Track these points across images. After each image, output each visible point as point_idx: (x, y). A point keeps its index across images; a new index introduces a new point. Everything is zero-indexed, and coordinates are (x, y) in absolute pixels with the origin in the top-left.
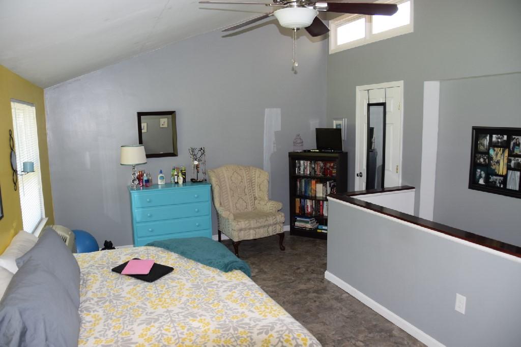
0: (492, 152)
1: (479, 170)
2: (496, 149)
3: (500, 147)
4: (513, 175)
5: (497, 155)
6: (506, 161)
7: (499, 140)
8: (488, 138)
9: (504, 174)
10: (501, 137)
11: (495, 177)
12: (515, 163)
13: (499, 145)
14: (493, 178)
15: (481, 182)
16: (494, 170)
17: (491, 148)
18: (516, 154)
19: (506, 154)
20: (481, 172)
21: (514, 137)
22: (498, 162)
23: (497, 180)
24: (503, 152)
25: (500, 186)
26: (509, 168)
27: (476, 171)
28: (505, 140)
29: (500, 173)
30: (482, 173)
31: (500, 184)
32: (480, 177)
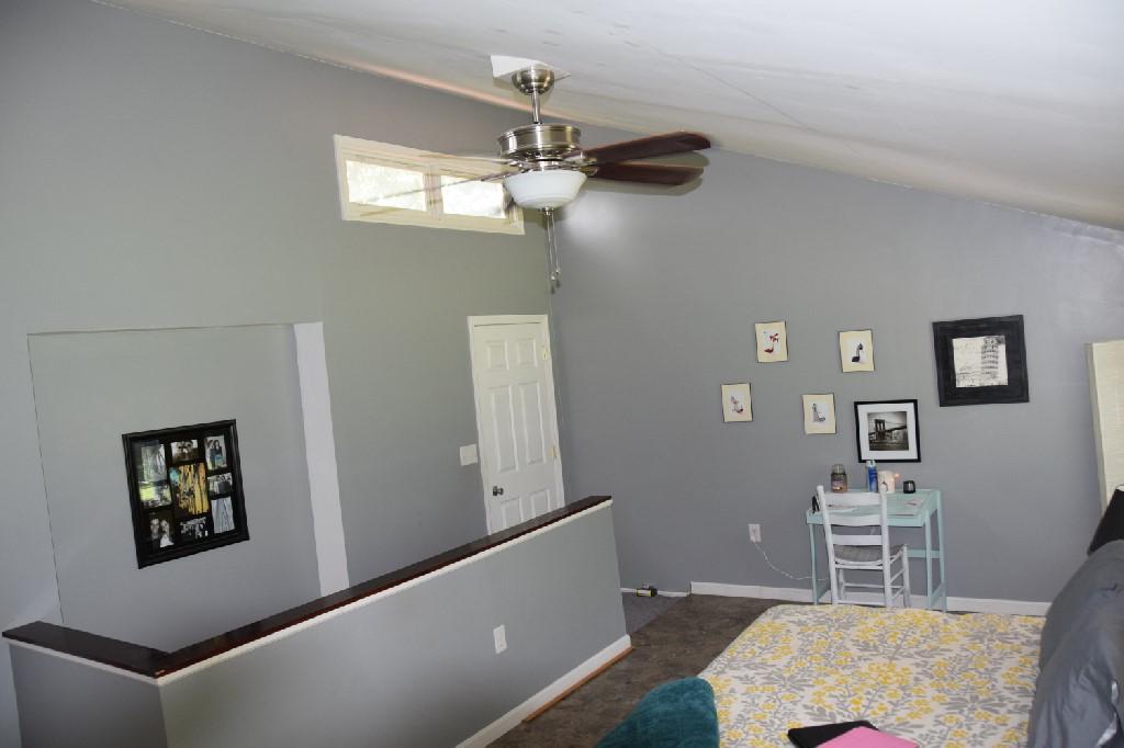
0: (174, 476)
1: (155, 522)
2: (182, 468)
3: (189, 463)
4: (221, 507)
5: (186, 478)
6: (203, 485)
7: (185, 451)
8: (162, 450)
9: (205, 511)
10: (187, 443)
11: (190, 523)
12: (219, 486)
13: (187, 459)
14: (186, 526)
15: (166, 542)
16: (186, 509)
17: (171, 469)
18: (220, 467)
19: (202, 473)
20: (159, 524)
21: (209, 439)
22: (191, 493)
23: (194, 526)
24: (196, 470)
25: (204, 534)
26: (211, 496)
27: (149, 524)
28: (194, 450)
29: (199, 509)
30: (164, 523)
31: (203, 531)
32: (161, 531)
